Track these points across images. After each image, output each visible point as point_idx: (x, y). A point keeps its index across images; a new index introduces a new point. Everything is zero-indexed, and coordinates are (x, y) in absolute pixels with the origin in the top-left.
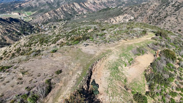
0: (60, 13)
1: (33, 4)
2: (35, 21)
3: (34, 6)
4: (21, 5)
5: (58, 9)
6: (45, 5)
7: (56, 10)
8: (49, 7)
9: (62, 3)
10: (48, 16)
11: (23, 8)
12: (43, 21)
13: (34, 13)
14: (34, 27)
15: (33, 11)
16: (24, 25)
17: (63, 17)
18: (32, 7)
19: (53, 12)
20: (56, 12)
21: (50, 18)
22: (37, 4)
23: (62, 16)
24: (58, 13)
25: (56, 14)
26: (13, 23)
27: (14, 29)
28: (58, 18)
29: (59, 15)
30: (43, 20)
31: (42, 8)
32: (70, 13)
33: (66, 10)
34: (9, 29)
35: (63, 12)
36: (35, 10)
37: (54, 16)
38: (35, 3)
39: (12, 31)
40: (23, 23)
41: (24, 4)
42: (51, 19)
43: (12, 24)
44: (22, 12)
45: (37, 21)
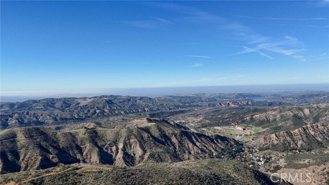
0: (299, 136)
1: (271, 116)
2: (254, 143)
3: (271, 119)
4: (253, 116)
5: (296, 131)
6: (288, 119)
7: (292, 132)
8: (292, 123)
9: (324, 118)
10: (274, 139)
11: (255, 121)
12: (264, 145)
13: (265, 130)
14: (243, 151)
15: (263, 128)
16: (231, 146)
17: (302, 145)
18: (268, 121)
19: (285, 134)
20: (291, 135)
21: (275, 142)
22: (278, 116)
23: (300, 143)
24: (295, 137)
25: (288, 138)
26: (218, 141)
27: (212, 149)
28: (290, 144)
29: (294, 141)
30: (264, 143)
31: (280, 124)
32: (320, 140)
33: (313, 133)
34: (205, 149)
35: (304, 136)
36: (268, 126)
37: (285, 140)
38: (274, 115)
39: (207, 151)
40: (233, 143)
41: (257, 116)
42: (277, 144)
43: (215, 143)
44: (249, 127)
45: (255, 144)
